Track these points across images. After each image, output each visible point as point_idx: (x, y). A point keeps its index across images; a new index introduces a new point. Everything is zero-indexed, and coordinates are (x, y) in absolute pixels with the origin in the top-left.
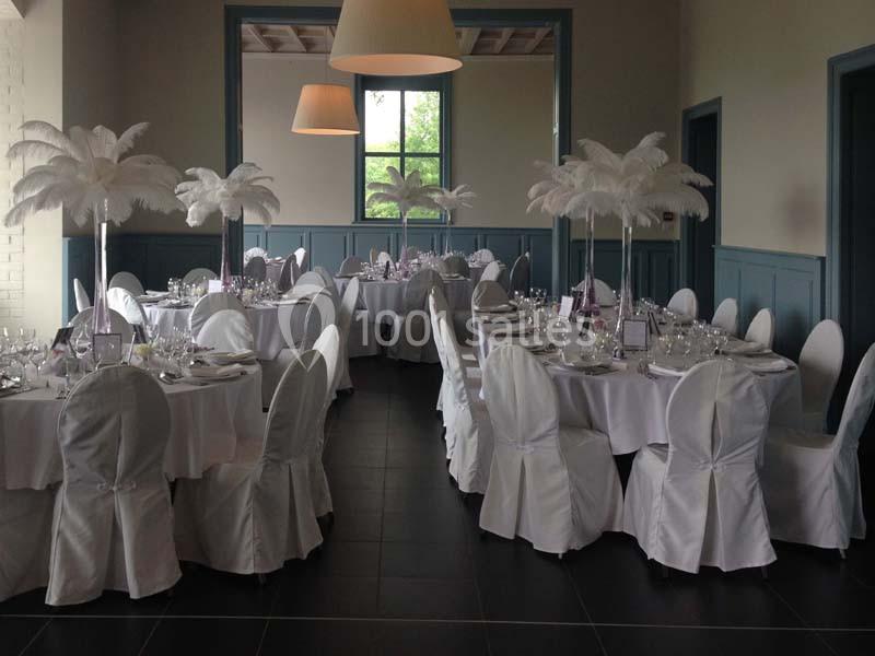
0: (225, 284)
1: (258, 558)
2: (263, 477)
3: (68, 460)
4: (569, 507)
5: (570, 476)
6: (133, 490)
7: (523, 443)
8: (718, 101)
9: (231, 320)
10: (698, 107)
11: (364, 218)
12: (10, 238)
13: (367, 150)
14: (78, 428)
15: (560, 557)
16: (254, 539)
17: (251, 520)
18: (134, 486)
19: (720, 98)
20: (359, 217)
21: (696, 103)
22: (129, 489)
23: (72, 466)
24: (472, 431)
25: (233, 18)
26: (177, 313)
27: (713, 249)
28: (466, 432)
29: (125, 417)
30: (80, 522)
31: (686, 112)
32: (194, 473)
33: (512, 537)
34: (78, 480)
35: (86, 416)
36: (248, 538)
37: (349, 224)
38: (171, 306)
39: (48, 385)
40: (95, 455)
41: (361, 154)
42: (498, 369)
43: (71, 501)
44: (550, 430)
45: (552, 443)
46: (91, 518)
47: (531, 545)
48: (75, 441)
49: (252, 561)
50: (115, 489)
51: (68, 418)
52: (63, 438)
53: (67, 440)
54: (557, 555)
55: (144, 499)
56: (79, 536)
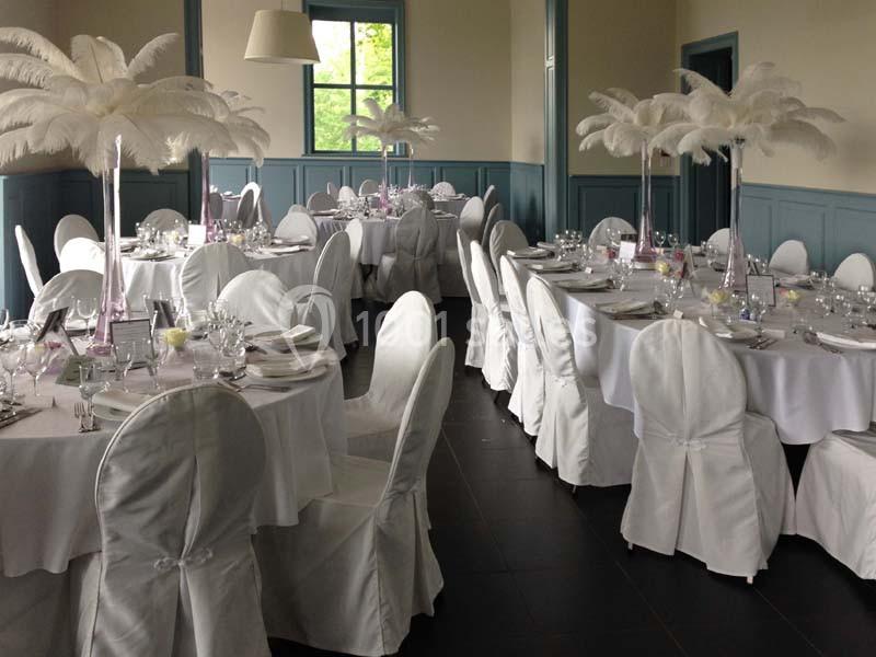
0: (209, 229)
1: (388, 631)
2: (388, 518)
3: (110, 531)
4: (755, 517)
5: (755, 478)
6: (209, 562)
7: (690, 437)
8: (735, 35)
9: (262, 283)
10: (706, 42)
11: (314, 152)
13: (316, 82)
14: (132, 482)
15: (750, 581)
16: (381, 606)
17: (374, 582)
18: (211, 555)
19: (736, 33)
20: (310, 149)
21: (699, 39)
22: (203, 561)
23: (116, 538)
24: (578, 412)
26: (157, 267)
28: (569, 411)
29: (205, 459)
30: (127, 618)
31: (686, 48)
32: (285, 516)
33: (671, 553)
34: (126, 558)
35: (143, 465)
36: (371, 606)
37: (299, 157)
38: (149, 258)
39: (54, 404)
40: (152, 522)
41: (309, 85)
42: (658, 347)
43: (113, 589)
44: (731, 425)
45: (733, 438)
46: (146, 613)
47: (703, 565)
48: (124, 504)
49: (380, 637)
50: (181, 564)
51: (114, 469)
52: (104, 499)
53: (112, 502)
54: (745, 578)
55: (224, 572)
56: (127, 640)
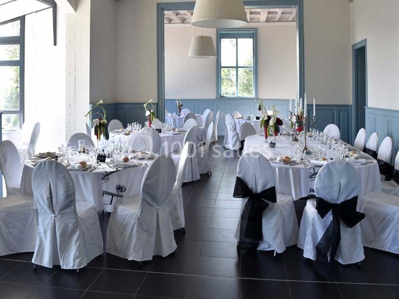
11: (221, 96)
12: (70, 106)
13: (222, 65)
19: (366, 39)
20: (219, 95)
25: (161, 8)
27: (365, 109)
31: (353, 46)
37: (215, 99)
41: (220, 67)
